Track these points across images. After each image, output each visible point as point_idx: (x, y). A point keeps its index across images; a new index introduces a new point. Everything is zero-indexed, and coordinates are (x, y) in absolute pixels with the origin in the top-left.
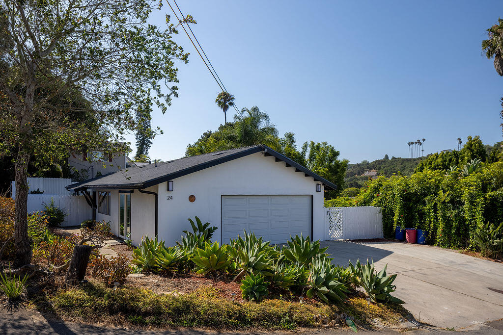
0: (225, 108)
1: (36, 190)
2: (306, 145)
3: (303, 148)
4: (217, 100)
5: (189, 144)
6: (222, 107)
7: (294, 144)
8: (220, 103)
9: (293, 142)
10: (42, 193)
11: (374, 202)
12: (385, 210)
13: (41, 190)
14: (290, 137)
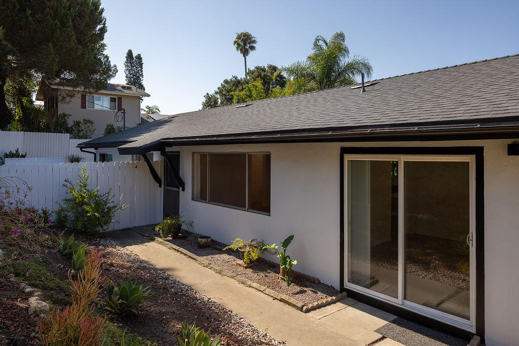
0: (245, 53)
1: (14, 152)
4: (235, 42)
5: (207, 94)
6: (241, 51)
8: (239, 45)
10: (23, 156)
13: (21, 153)
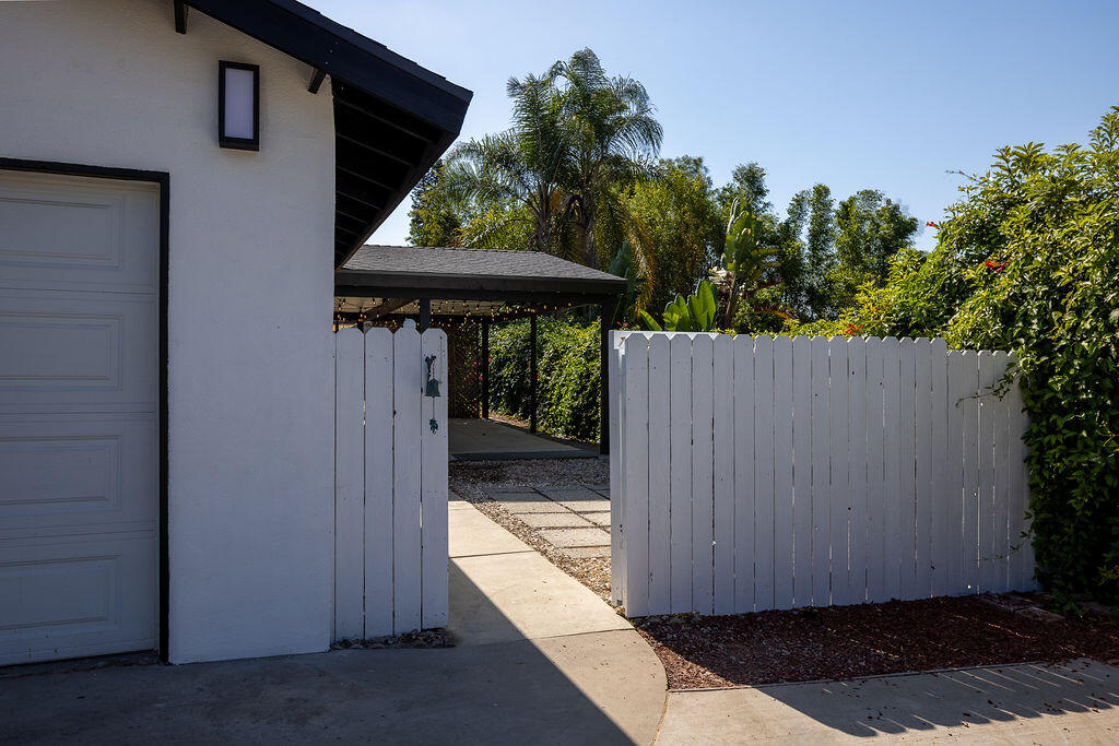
2: (799, 202)
3: (790, 212)
7: (766, 200)
9: (761, 192)
11: (964, 318)
12: (1042, 375)
14: (752, 179)
